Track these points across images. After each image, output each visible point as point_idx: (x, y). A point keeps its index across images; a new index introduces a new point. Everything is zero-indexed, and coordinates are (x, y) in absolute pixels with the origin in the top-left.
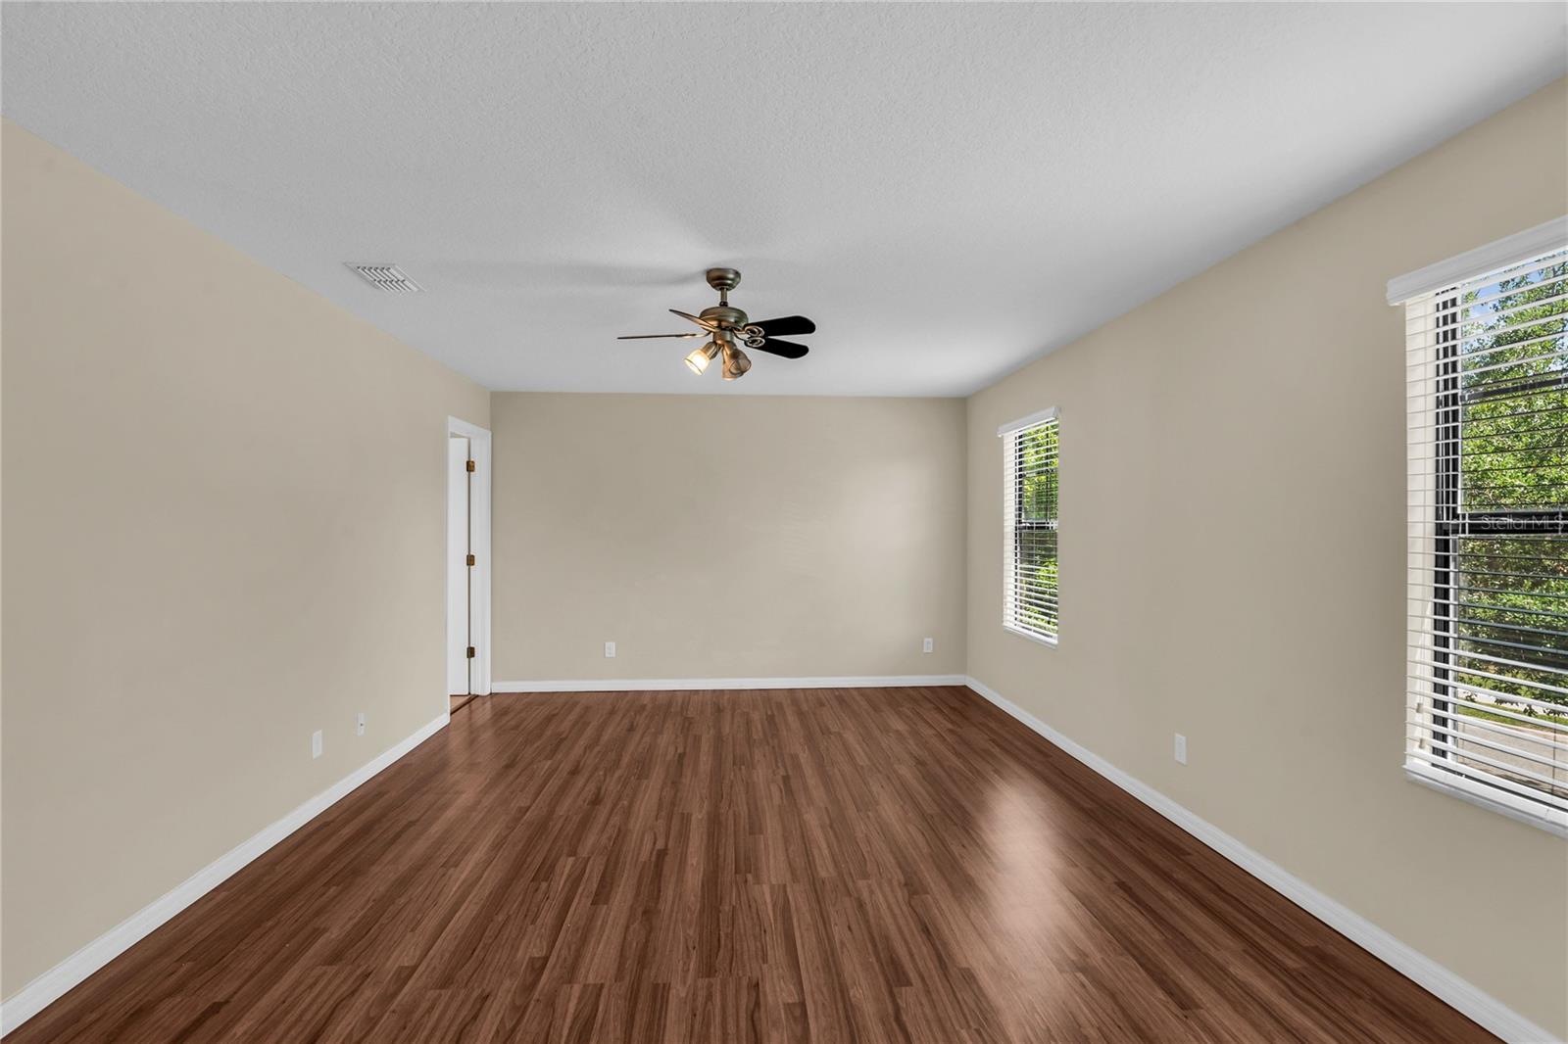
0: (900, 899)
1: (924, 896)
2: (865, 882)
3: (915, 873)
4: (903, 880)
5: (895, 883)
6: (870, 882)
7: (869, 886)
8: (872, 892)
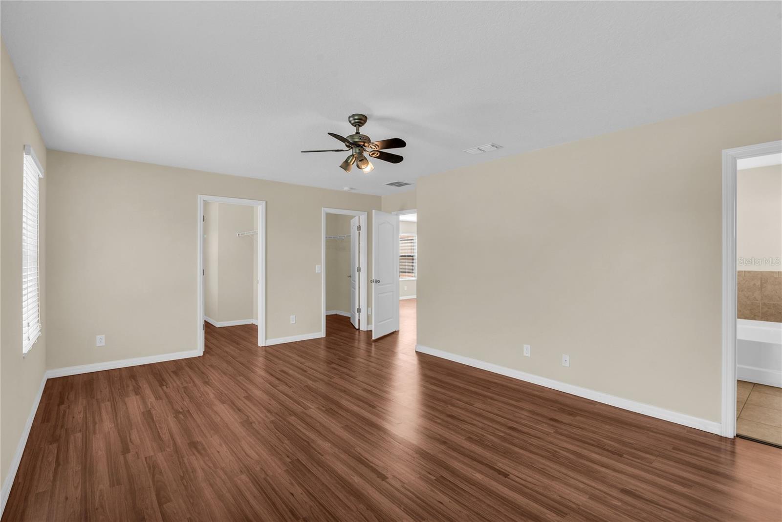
0: (252, 417)
1: (242, 420)
2: (271, 419)
3: (247, 429)
4: (253, 424)
5: (256, 422)
6: (269, 420)
7: (269, 418)
8: (266, 416)
